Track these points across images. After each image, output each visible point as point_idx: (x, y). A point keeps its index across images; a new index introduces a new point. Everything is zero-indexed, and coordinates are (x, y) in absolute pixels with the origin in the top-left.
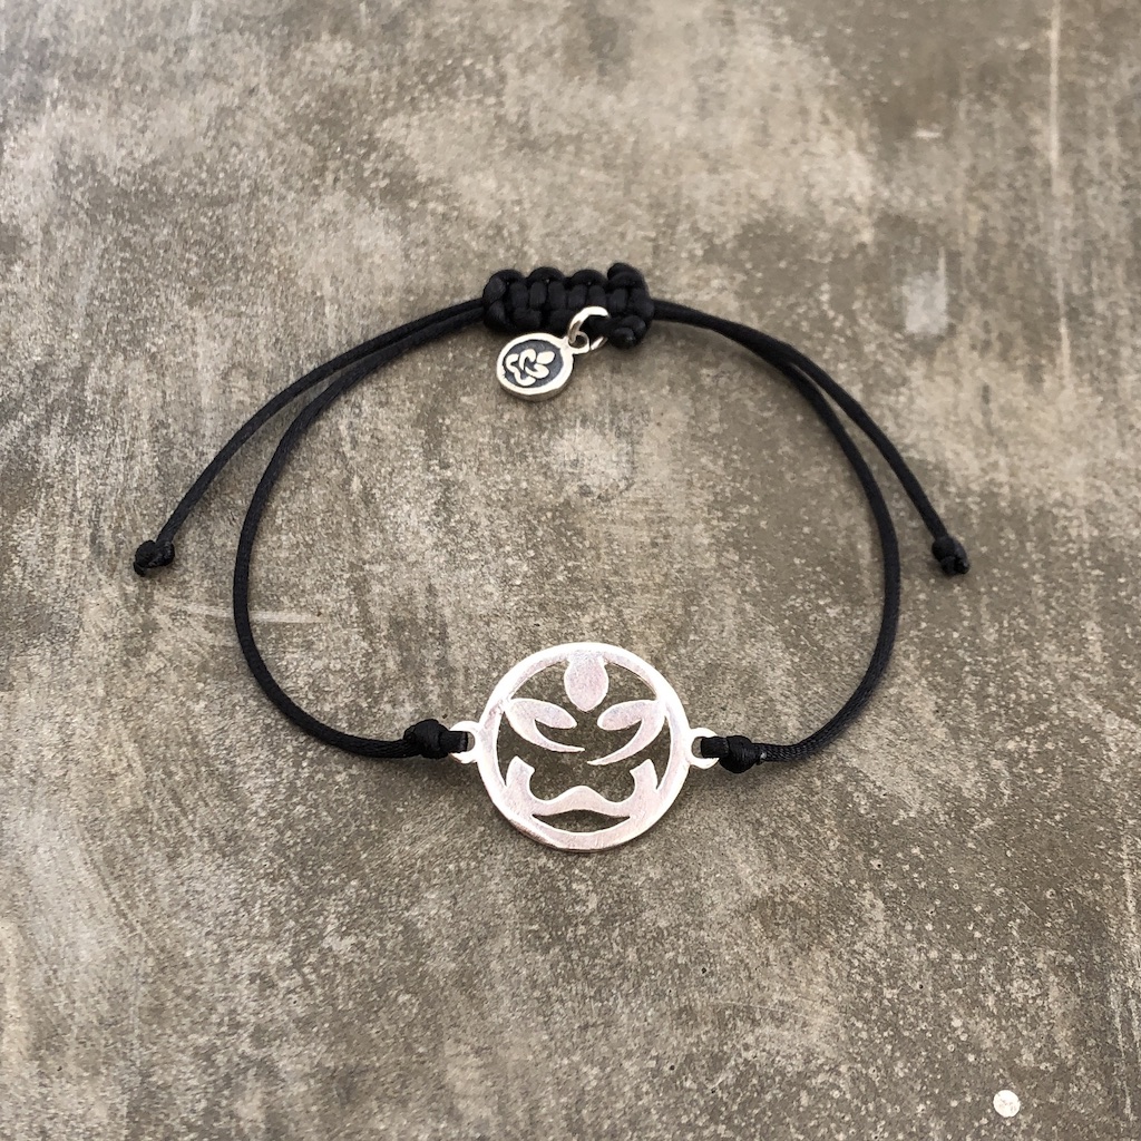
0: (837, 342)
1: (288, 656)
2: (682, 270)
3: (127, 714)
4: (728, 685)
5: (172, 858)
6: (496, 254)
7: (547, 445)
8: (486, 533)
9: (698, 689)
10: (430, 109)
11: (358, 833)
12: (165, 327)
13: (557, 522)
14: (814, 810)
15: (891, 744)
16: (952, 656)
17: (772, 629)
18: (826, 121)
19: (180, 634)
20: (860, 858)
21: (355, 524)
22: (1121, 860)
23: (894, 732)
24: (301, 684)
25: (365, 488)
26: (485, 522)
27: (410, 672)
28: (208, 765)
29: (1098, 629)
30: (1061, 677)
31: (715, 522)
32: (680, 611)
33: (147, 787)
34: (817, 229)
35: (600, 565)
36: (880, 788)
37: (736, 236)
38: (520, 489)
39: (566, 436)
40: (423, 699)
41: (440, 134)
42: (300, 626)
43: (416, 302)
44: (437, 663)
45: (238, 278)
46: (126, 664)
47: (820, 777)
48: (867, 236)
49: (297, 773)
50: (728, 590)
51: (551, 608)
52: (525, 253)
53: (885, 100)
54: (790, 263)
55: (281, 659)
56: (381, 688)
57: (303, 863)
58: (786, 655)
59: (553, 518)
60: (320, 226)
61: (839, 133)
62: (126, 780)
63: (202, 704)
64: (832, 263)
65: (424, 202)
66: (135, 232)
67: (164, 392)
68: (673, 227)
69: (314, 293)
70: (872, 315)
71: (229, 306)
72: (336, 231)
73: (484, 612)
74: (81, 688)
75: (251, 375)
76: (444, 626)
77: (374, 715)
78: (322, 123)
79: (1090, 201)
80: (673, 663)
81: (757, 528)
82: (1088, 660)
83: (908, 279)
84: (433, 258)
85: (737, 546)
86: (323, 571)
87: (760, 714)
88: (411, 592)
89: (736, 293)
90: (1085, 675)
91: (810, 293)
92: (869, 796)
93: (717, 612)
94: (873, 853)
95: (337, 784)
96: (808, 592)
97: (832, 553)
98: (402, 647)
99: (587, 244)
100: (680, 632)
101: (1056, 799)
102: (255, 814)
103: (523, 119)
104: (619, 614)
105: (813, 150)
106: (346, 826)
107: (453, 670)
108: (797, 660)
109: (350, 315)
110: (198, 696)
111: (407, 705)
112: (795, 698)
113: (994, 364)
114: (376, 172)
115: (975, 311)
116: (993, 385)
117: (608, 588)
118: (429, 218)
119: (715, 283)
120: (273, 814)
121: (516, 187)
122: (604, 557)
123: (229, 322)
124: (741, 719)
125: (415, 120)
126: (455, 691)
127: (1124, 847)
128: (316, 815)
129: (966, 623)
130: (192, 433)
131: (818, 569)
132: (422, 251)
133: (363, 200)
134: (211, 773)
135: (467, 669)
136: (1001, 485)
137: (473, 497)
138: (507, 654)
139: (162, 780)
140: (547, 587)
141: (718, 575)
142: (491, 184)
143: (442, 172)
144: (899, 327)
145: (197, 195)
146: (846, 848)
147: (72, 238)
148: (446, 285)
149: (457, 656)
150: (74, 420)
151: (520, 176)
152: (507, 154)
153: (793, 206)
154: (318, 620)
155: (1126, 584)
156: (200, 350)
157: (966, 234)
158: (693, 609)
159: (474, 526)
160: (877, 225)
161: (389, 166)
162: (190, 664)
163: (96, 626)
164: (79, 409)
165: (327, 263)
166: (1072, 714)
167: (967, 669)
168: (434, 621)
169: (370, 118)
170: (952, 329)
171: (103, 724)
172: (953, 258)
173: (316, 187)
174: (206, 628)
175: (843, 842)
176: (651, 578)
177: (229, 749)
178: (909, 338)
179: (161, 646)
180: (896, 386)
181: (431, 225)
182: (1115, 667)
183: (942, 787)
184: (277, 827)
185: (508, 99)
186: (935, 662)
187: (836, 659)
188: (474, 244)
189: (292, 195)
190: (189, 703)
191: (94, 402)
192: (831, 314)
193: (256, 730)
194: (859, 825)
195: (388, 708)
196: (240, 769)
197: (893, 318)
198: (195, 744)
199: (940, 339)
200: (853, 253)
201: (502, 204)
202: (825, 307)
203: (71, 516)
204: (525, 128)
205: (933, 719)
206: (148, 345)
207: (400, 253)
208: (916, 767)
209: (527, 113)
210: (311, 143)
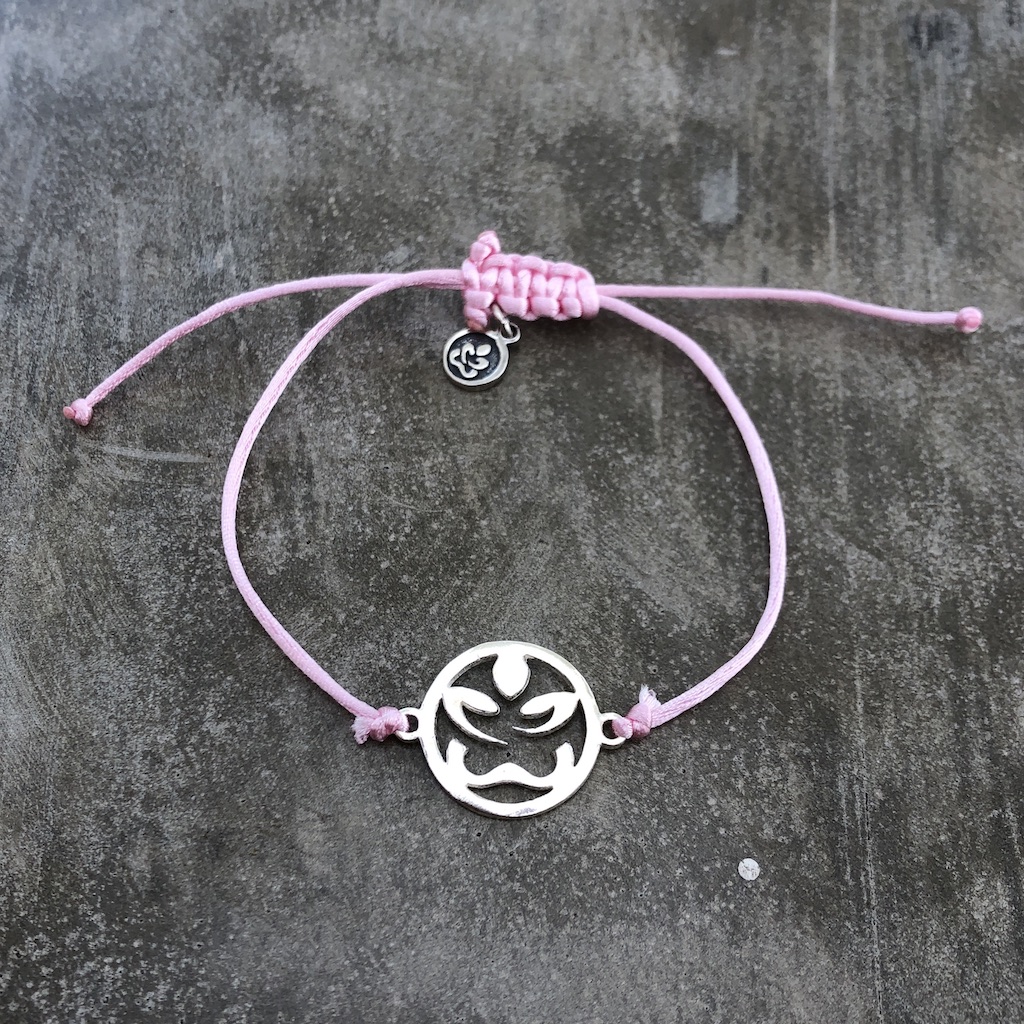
0: (644, 229)
1: (183, 490)
2: (518, 167)
3: (52, 535)
4: (539, 520)
5: (84, 655)
6: (365, 152)
7: (401, 315)
8: (348, 390)
9: (515, 523)
10: (316, 28)
11: (235, 637)
12: (94, 211)
13: (407, 382)
14: (603, 623)
15: (670, 570)
16: (724, 496)
17: (578, 473)
18: (643, 40)
19: (97, 470)
20: (639, 664)
21: (241, 381)
22: (854, 669)
23: (672, 559)
24: (193, 513)
25: (250, 350)
26: (347, 380)
27: (282, 505)
28: (116, 579)
29: (845, 475)
30: (813, 515)
31: (535, 383)
32: (503, 458)
33: (66, 596)
34: (632, 132)
35: (440, 418)
36: (659, 606)
37: (565, 137)
38: (377, 353)
39: (417, 309)
40: (291, 528)
41: (323, 49)
42: (194, 465)
43: (297, 192)
44: (304, 498)
45: (153, 171)
46: (52, 494)
47: (610, 597)
48: (673, 138)
49: (187, 587)
50: (543, 440)
51: (399, 453)
52: (389, 151)
53: (692, 22)
54: (608, 161)
55: (179, 492)
56: (258, 518)
57: (189, 661)
58: (589, 496)
59: (404, 378)
60: (221, 127)
61: (654, 50)
62: (50, 590)
63: (112, 529)
64: (643, 162)
65: (307, 106)
66: (72, 132)
67: (90, 267)
68: (513, 129)
69: (214, 183)
70: (674, 208)
71: (145, 194)
72: (234, 130)
73: (343, 456)
74: (16, 514)
75: (160, 253)
76: (311, 467)
77: (251, 540)
78: (227, 40)
79: (859, 112)
80: (496, 501)
81: (570, 389)
82: (836, 501)
83: (705, 176)
84: (312, 154)
85: (553, 404)
86: (213, 420)
87: (564, 544)
88: (284, 439)
89: (562, 186)
90: (832, 513)
91: (623, 187)
92: (650, 612)
93: (533, 458)
94: (650, 660)
95: (219, 596)
96: (608, 443)
97: (631, 410)
98: (276, 484)
99: (440, 143)
100: (503, 475)
101: (803, 617)
102: (152, 620)
103: (391, 36)
104: (454, 459)
105: (631, 64)
106: (226, 631)
107: (316, 504)
108: (596, 499)
109: (242, 203)
110: (109, 522)
111: (278, 532)
112: (593, 531)
113: (773, 249)
114: (269, 80)
115: (760, 204)
116: (771, 268)
117: (445, 437)
118: (311, 120)
119: (545, 178)
120: (166, 620)
121: (383, 94)
122: (443, 411)
123: (145, 208)
124: (549, 547)
125: (303, 37)
126: (318, 522)
127: (857, 658)
128: (202, 622)
129: (737, 470)
130: (111, 302)
131: (618, 423)
132: (303, 148)
133: (257, 104)
134: (117, 586)
135: (328, 504)
136: (773, 353)
137: (338, 359)
138: (361, 492)
139: (79, 590)
140: (396, 436)
141: (536, 428)
142: (363, 91)
143: (323, 81)
144: (696, 217)
145: (123, 101)
146: (628, 655)
147: (21, 137)
148: (322, 178)
149: (320, 493)
150: (18, 290)
151: (387, 84)
152: (377, 65)
153: (614, 112)
154: (209, 460)
155: (871, 437)
156: (120, 232)
157: (756, 137)
158: (515, 456)
159: (338, 383)
160: (682, 129)
161: (280, 76)
162: (103, 495)
163: (29, 462)
164: (22, 281)
165: (226, 158)
166: (820, 546)
167: (736, 507)
168: (303, 463)
169: (265, 36)
170: (740, 218)
171: (33, 543)
172: (744, 158)
173: (219, 94)
174: (117, 465)
175: (626, 651)
176: (481, 429)
177: (133, 566)
178: (705, 227)
179: (81, 480)
180: (692, 268)
181: (313, 126)
182: (858, 507)
183: (709, 606)
184: (169, 631)
185: (380, 19)
186: (710, 502)
187: (629, 499)
188: (347, 142)
189: (199, 101)
190: (102, 528)
191: (34, 275)
192: (641, 205)
193: (155, 551)
194: (640, 636)
195: (263, 535)
196: (142, 584)
197: (691, 210)
198: (106, 561)
199: (730, 227)
200: (662, 153)
201: (371, 108)
202: (636, 199)
203: (13, 370)
204: (394, 43)
205: (705, 549)
206: (79, 227)
207: (286, 150)
208: (689, 589)
209: (395, 31)
210: (217, 57)
